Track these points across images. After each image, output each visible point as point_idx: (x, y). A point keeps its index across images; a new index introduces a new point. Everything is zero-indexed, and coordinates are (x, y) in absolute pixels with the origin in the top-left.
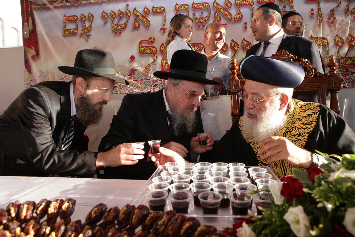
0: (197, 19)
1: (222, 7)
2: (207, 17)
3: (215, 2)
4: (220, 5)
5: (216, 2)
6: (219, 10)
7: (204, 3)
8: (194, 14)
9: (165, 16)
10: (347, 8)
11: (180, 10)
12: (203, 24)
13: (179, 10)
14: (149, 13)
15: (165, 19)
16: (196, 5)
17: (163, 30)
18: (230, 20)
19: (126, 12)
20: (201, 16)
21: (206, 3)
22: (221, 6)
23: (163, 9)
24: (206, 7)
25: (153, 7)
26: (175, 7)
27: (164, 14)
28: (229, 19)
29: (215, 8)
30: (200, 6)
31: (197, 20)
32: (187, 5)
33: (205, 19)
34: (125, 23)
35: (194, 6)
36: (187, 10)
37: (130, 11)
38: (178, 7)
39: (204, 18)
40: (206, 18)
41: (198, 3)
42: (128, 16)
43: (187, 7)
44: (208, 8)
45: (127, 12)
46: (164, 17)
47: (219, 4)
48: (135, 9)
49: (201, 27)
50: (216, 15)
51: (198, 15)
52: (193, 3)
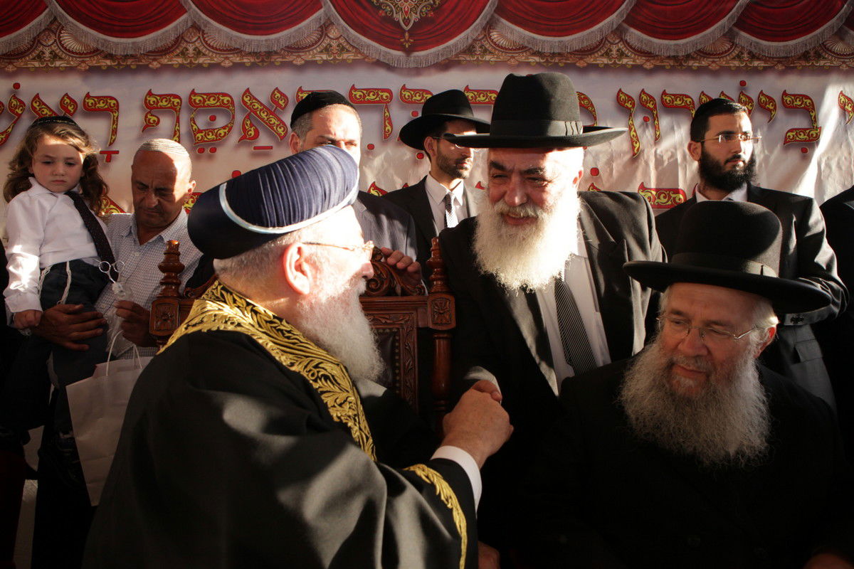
0: (200, 131)
1: (264, 106)
2: (224, 128)
3: (248, 94)
4: (259, 101)
5: (250, 93)
6: (256, 114)
7: (219, 94)
8: (193, 120)
9: (115, 121)
11: (158, 108)
12: (213, 144)
13: (154, 108)
14: (74, 111)
15: (116, 129)
16: (198, 99)
17: (105, 155)
18: (282, 138)
19: (10, 103)
20: (209, 124)
21: (225, 95)
22: (261, 104)
23: (113, 102)
24: (224, 104)
25: (88, 96)
26: (146, 99)
27: (116, 115)
28: (279, 134)
29: (248, 107)
30: (209, 100)
31: (199, 135)
32: (176, 96)
33: (219, 132)
34: (5, 132)
35: (195, 100)
36: (175, 110)
37: (21, 102)
38: (152, 99)
39: (216, 131)
40: (222, 132)
41: (204, 94)
42: (17, 114)
43: (177, 100)
44: (228, 107)
45: (14, 102)
46: (114, 124)
47: (256, 99)
48: (37, 96)
49: (208, 151)
50: (247, 125)
51: (202, 122)
52: (193, 93)
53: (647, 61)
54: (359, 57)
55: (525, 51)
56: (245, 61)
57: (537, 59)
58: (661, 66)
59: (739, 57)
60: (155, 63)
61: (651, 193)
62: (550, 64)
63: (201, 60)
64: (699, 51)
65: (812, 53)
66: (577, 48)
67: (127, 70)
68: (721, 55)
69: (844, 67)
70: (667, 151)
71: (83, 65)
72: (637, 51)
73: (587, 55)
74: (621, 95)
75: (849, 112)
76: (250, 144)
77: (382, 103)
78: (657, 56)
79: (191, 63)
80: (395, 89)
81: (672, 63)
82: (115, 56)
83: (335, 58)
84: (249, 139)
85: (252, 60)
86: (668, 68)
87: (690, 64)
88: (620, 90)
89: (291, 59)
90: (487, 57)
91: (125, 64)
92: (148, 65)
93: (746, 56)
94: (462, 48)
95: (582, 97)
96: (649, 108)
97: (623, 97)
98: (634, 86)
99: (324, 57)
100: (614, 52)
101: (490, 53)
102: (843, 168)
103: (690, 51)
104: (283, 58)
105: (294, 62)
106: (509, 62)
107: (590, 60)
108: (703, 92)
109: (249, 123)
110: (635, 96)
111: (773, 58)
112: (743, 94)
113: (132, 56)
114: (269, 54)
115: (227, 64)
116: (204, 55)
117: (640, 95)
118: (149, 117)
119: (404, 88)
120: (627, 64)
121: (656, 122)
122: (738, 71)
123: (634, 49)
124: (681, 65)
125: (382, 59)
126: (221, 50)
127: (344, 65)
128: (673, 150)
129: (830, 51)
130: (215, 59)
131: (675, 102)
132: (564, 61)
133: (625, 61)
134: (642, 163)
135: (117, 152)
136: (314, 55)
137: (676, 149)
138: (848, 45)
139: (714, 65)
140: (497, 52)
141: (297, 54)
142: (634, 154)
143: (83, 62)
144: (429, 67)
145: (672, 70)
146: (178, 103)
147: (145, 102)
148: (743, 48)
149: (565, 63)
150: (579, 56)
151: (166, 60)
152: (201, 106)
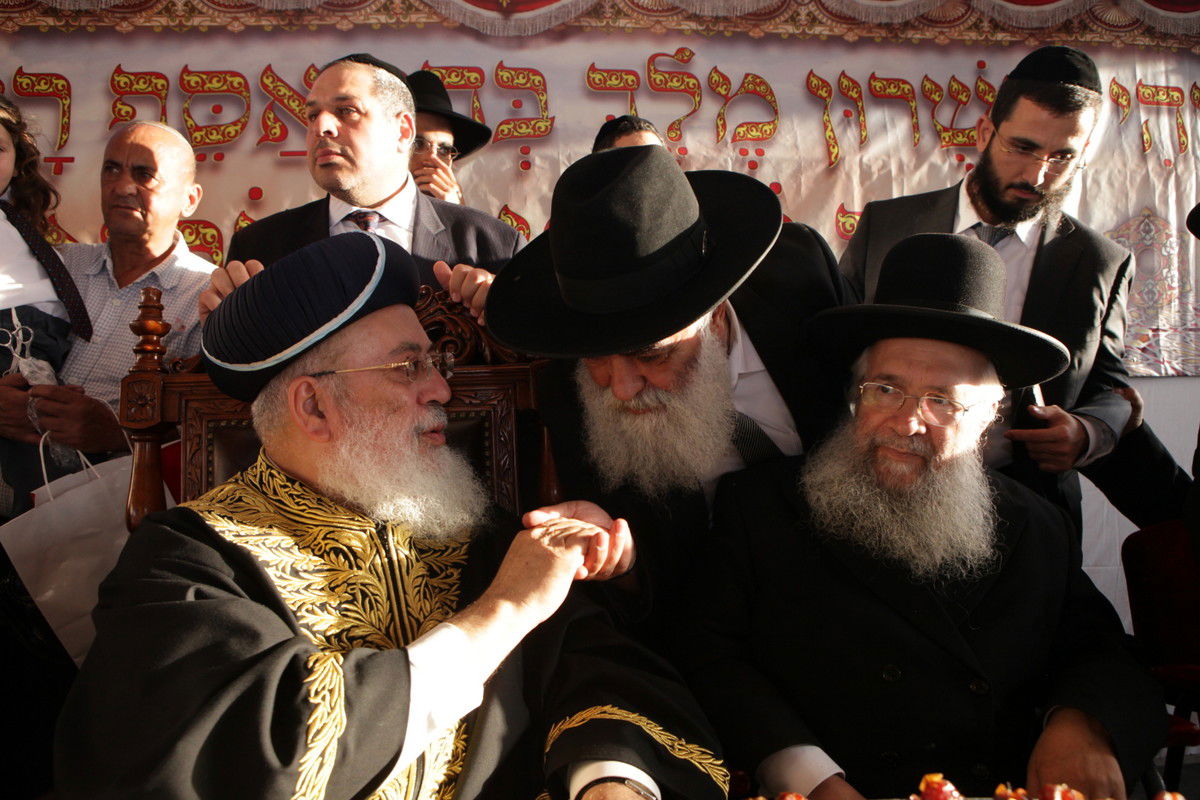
0: (198, 129)
1: (294, 92)
2: (234, 124)
3: (269, 73)
4: (286, 84)
5: (272, 72)
6: (282, 102)
7: (226, 73)
8: (187, 111)
9: (67, 113)
10: (720, 123)
11: (131, 93)
12: (217, 148)
13: (126, 93)
15: (69, 124)
16: (194, 80)
17: (54, 164)
20: (213, 118)
21: (235, 74)
22: (290, 88)
23: (61, 82)
24: (235, 88)
25: (20, 72)
26: (113, 79)
27: (67, 102)
29: (269, 92)
30: (210, 82)
32: (160, 76)
33: (228, 130)
35: (189, 81)
36: (159, 96)
38: (123, 80)
39: (222, 128)
40: (232, 130)
41: (204, 73)
43: (162, 82)
44: (240, 93)
46: (63, 116)
47: (282, 81)
49: (211, 158)
50: (269, 119)
51: (200, 114)
52: (186, 70)
53: (850, 30)
54: (435, 19)
55: (677, 14)
56: (264, 23)
57: (693, 25)
58: (869, 37)
59: (976, 26)
60: (125, 24)
61: (855, 219)
62: (711, 34)
63: (196, 21)
64: (922, 16)
65: (1076, 23)
66: (751, 10)
67: (80, 34)
68: (952, 23)
69: (1118, 44)
70: (877, 159)
71: (10, 24)
72: (835, 15)
73: (765, 20)
74: (812, 79)
75: (1124, 107)
76: (275, 148)
77: (470, 87)
78: (864, 22)
79: (181, 25)
80: (489, 69)
81: (884, 33)
82: (61, 11)
83: (398, 21)
84: (275, 141)
85: (275, 23)
86: (878, 40)
87: (909, 36)
88: (811, 72)
89: (332, 22)
90: (622, 22)
91: (77, 24)
92: (113, 27)
93: (986, 25)
94: (585, 8)
95: (758, 80)
96: (852, 97)
97: (815, 82)
98: (831, 66)
99: (383, 19)
100: (803, 17)
101: (626, 15)
102: (1116, 185)
103: (910, 16)
104: (320, 20)
105: (338, 26)
106: (652, 30)
107: (769, 27)
108: (926, 76)
109: (271, 116)
110: (832, 81)
111: (1022, 29)
112: (982, 80)
113: (87, 13)
114: (299, 13)
115: (236, 27)
116: (201, 13)
117: (840, 79)
118: (119, 106)
119: (501, 66)
120: (820, 34)
121: (862, 118)
122: (975, 46)
123: (831, 13)
124: (896, 36)
125: (468, 23)
126: (226, 6)
127: (412, 30)
128: (885, 158)
129: (1101, 21)
130: (218, 20)
131: (888, 90)
132: (732, 29)
133: (817, 30)
134: (842, 176)
135: (71, 160)
136: (367, 16)
137: (889, 157)
138: (1125, 12)
139: (942, 37)
140: (635, 14)
141: (341, 14)
142: (831, 163)
143: (10, 19)
144: (537, 36)
145: (885, 44)
146: (163, 86)
147: (113, 86)
148: (982, 13)
149: (733, 32)
150: (753, 22)
151: (142, 20)
152: (198, 91)
